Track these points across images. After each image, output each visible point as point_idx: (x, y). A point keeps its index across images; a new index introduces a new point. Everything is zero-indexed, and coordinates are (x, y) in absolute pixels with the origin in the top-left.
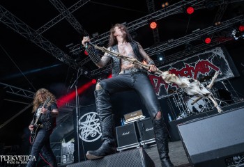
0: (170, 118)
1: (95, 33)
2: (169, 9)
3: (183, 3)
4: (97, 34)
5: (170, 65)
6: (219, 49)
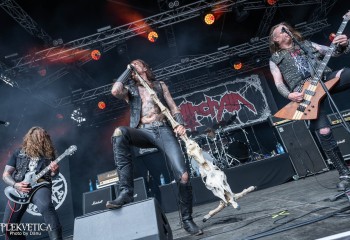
0: (162, 180)
1: (56, 38)
2: (180, 11)
3: (203, 4)
4: (61, 41)
5: (184, 96)
6: (255, 77)
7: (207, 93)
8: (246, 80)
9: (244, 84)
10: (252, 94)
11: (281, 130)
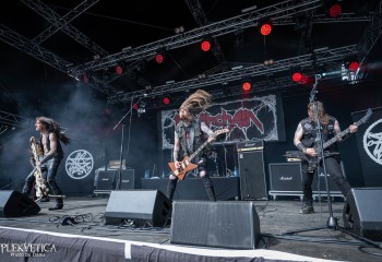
6: (272, 97)
7: (224, 107)
8: (263, 99)
9: (259, 102)
10: (265, 115)
11: (241, 156)
